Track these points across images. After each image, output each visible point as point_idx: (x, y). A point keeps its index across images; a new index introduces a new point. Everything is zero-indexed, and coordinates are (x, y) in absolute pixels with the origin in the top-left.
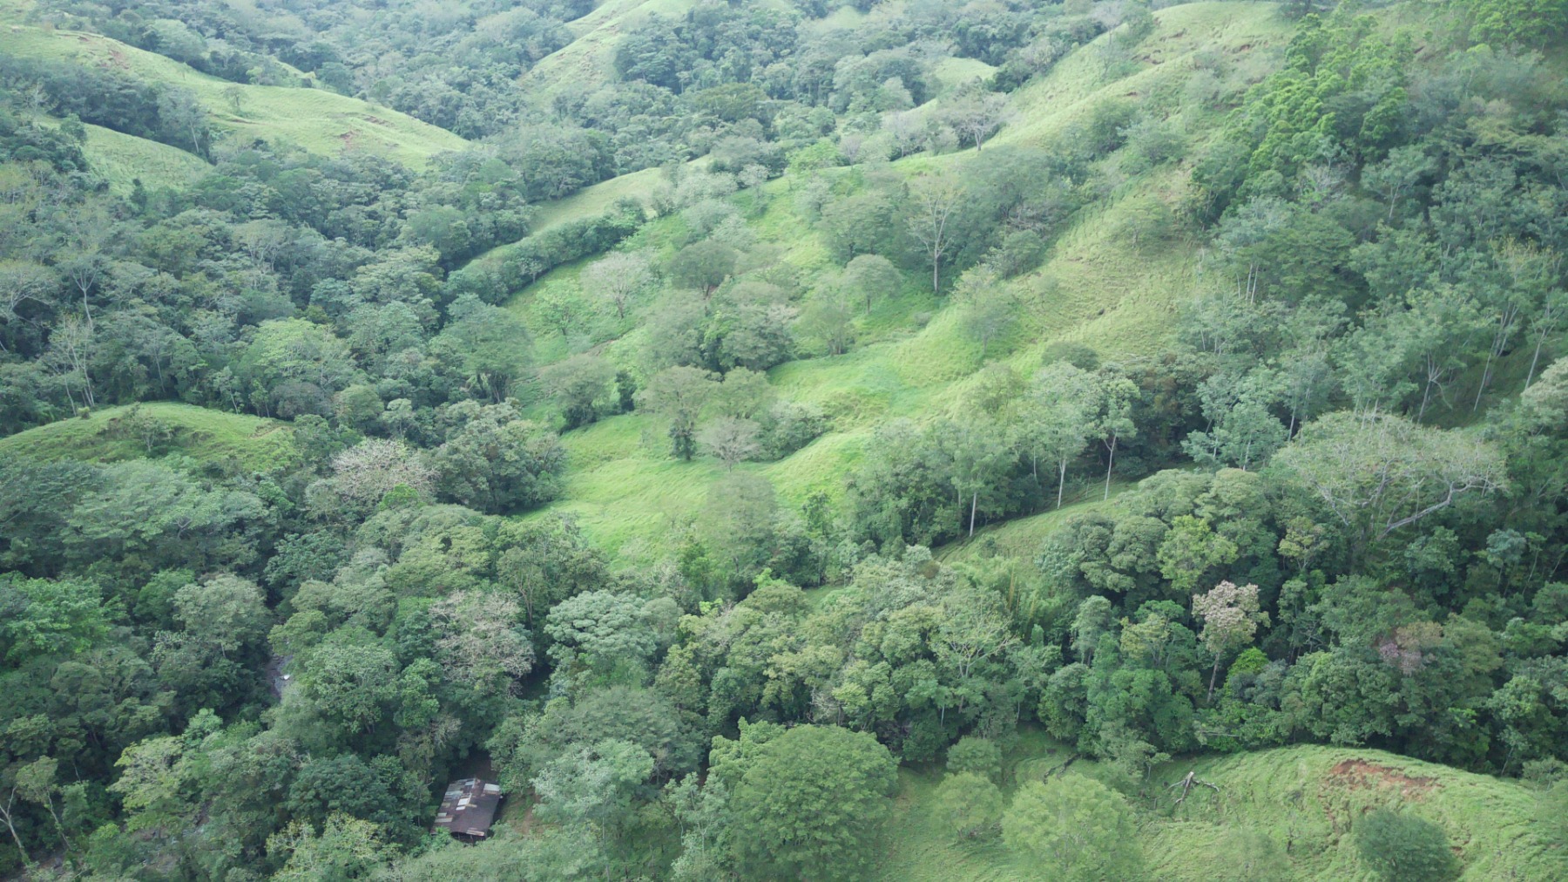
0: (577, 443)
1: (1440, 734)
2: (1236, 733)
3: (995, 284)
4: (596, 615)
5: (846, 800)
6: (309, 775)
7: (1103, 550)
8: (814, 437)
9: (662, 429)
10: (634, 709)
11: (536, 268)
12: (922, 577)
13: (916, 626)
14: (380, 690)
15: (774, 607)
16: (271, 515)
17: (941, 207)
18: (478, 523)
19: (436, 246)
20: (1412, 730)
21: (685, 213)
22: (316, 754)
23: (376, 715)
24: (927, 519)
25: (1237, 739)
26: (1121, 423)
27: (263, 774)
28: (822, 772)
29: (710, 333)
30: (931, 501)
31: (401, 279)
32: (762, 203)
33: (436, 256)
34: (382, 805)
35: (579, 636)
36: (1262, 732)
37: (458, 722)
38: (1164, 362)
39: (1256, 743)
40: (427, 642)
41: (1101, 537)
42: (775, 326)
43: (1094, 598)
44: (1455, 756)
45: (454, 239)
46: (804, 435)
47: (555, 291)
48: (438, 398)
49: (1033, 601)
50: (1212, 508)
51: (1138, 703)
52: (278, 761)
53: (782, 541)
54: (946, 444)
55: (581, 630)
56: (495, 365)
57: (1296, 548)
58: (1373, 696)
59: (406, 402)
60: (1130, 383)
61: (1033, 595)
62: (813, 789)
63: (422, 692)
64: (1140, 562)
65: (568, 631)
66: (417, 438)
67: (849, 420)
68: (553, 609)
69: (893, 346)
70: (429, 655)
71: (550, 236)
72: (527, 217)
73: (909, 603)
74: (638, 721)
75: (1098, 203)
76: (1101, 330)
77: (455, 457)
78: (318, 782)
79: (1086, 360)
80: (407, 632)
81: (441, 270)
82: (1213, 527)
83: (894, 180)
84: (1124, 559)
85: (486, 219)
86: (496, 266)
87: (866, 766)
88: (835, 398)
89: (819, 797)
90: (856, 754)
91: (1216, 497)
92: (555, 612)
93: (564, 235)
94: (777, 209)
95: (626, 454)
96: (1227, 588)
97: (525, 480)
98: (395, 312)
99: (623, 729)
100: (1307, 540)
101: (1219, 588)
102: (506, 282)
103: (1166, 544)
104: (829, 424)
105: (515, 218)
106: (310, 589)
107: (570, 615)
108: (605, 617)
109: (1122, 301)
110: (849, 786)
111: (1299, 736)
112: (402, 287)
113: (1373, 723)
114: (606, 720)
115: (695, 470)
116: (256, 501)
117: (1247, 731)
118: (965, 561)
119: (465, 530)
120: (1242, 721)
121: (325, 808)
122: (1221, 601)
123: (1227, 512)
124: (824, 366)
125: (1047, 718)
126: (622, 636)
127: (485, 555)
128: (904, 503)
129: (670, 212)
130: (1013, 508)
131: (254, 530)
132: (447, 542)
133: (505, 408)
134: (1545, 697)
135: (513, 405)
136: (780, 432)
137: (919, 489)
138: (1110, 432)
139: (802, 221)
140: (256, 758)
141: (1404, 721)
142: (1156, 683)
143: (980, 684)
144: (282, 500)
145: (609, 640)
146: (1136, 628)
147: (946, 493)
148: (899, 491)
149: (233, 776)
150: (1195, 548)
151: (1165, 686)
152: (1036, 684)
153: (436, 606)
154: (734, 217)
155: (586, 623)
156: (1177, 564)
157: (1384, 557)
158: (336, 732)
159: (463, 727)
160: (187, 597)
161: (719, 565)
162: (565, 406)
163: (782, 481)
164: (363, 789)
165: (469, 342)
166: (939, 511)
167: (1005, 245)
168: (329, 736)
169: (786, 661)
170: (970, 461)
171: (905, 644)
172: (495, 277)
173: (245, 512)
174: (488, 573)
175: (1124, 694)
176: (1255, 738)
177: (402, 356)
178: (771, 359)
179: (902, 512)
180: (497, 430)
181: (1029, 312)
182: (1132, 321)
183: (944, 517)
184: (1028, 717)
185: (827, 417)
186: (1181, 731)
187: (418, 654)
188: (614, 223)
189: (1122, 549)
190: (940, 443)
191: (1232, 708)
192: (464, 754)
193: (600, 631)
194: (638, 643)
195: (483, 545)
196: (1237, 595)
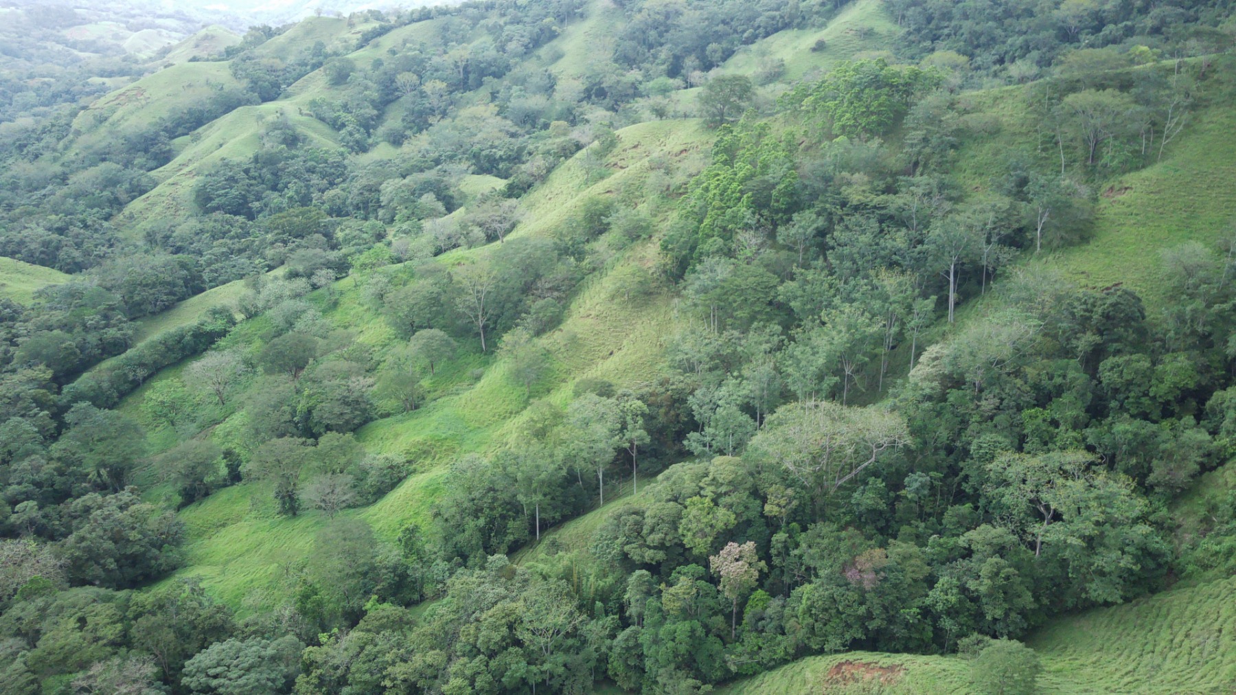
0: (193, 516)
1: (899, 631)
2: (757, 658)
3: (529, 340)
4: (227, 661)
7: (639, 533)
8: (400, 480)
9: (268, 493)
11: (141, 373)
12: (503, 580)
13: (504, 621)
15: (383, 627)
17: (480, 288)
18: (109, 599)
19: (48, 366)
20: (879, 631)
21: (269, 313)
24: (502, 531)
25: (758, 663)
26: (638, 434)
29: (301, 407)
30: (503, 517)
31: (18, 397)
32: (333, 298)
33: (49, 374)
35: (214, 683)
36: (775, 653)
38: (662, 384)
39: (772, 663)
41: (636, 523)
42: (356, 394)
43: (638, 572)
44: (911, 645)
45: (64, 358)
46: (393, 478)
47: (161, 390)
48: (62, 496)
49: (593, 582)
50: (712, 488)
51: (683, 649)
53: (384, 571)
54: (509, 469)
55: (216, 677)
56: (111, 459)
57: (776, 509)
58: (848, 611)
59: (32, 503)
60: (639, 403)
61: (592, 579)
64: (668, 538)
65: (203, 680)
66: (44, 533)
67: (428, 462)
68: (187, 663)
69: (456, 398)
71: (152, 346)
72: (130, 332)
73: (496, 603)
75: (597, 273)
76: (613, 366)
77: (84, 544)
79: (605, 390)
81: (55, 386)
82: (715, 502)
83: (440, 271)
84: (655, 538)
85: (92, 338)
86: (105, 377)
88: (414, 446)
91: (714, 479)
92: (189, 665)
93: (164, 343)
94: (346, 301)
95: (239, 518)
96: (732, 547)
97: (149, 555)
98: (15, 427)
100: (783, 502)
101: (727, 548)
102: (117, 389)
103: (684, 521)
104: (412, 467)
105: (119, 334)
107: (203, 665)
108: (235, 662)
109: (625, 342)
111: (802, 652)
112: (20, 404)
113: (852, 631)
115: (301, 523)
117: (765, 655)
118: (535, 561)
119: (99, 607)
120: (760, 648)
122: (729, 558)
123: (723, 489)
124: (401, 421)
125: (616, 675)
126: (253, 676)
127: (119, 626)
128: (482, 522)
129: (256, 314)
130: (567, 511)
132: (82, 621)
133: (125, 496)
134: (963, 589)
135: (132, 492)
136: (372, 480)
137: (492, 509)
138: (631, 442)
139: (369, 309)
141: (872, 625)
142: (693, 631)
143: (561, 658)
145: (241, 682)
146: (672, 590)
147: (514, 508)
148: (476, 513)
150: (705, 520)
151: (700, 632)
152: (604, 649)
153: (78, 679)
154: (311, 313)
155: (219, 670)
156: (694, 535)
157: (838, 506)
161: (331, 600)
162: (179, 485)
163: (378, 521)
165: (87, 443)
166: (511, 524)
167: (533, 311)
169: (400, 670)
170: (529, 480)
171: (497, 637)
172: (105, 385)
174: (124, 642)
175: (670, 644)
176: (771, 660)
177: (25, 464)
178: (356, 421)
179: (481, 530)
180: (119, 515)
181: (558, 359)
182: (634, 358)
183: (515, 528)
184: (601, 677)
185: (409, 462)
186: (717, 665)
188: (208, 328)
189: (652, 531)
190: (505, 469)
191: (751, 639)
193: (233, 675)
194: (268, 679)
195: (116, 618)
196: (741, 551)
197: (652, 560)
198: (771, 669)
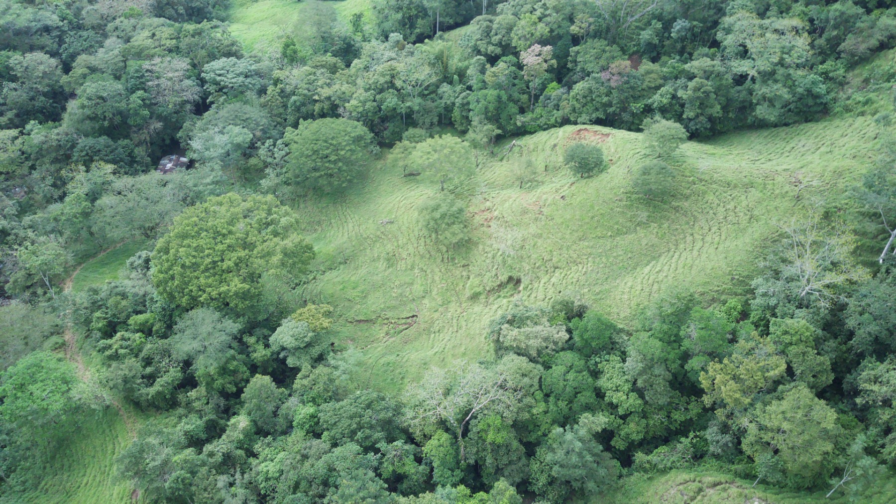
1: (626, 117)
2: (538, 122)
4: (228, 68)
5: (342, 150)
6: (83, 145)
7: (488, 34)
10: (245, 113)
12: (396, 49)
13: (389, 72)
14: (117, 105)
15: (323, 66)
16: (64, 24)
18: (173, 26)
20: (614, 114)
22: (86, 136)
23: (118, 119)
24: (412, 26)
25: (538, 125)
27: (60, 146)
28: (331, 137)
34: (121, 160)
35: (218, 78)
36: (549, 121)
37: (161, 124)
39: (546, 126)
40: (143, 83)
41: (488, 27)
43: (478, 57)
44: (632, 128)
49: (456, 63)
50: (542, 10)
51: (491, 107)
52: (67, 139)
53: (337, 39)
55: (220, 75)
57: (577, 29)
58: (597, 99)
61: (456, 61)
62: (325, 144)
63: (140, 106)
64: (504, 39)
65: (213, 75)
68: (206, 65)
70: (144, 89)
73: (388, 61)
74: (247, 119)
78: (87, 148)
80: (131, 78)
82: (540, 19)
84: (497, 38)
87: (353, 135)
89: (328, 148)
90: (349, 129)
91: (545, 4)
92: (207, 67)
96: (537, 48)
99: (239, 122)
100: (583, 25)
101: (533, 48)
103: (516, 28)
106: (82, 58)
107: (214, 68)
108: (232, 69)
110: (344, 144)
111: (565, 121)
113: (598, 113)
114: (231, 118)
116: (55, 17)
117: (542, 121)
119: (164, 29)
121: (92, 161)
122: (532, 54)
123: (548, 12)
125: (455, 121)
126: (241, 79)
127: (174, 41)
128: (399, 16)
130: (459, 20)
131: (55, 33)
132: (154, 34)
134: (674, 97)
137: (409, 9)
140: (56, 137)
141: (610, 110)
142: (499, 97)
143: (418, 100)
144: (71, 17)
145: (234, 80)
146: (494, 69)
147: (423, 12)
148: (398, 9)
149: (45, 146)
150: (528, 29)
151: (505, 98)
153: (146, 65)
155: (222, 72)
156: (520, 39)
158: (97, 126)
159: (165, 127)
160: (16, 62)
164: (111, 152)
166: (419, 21)
168: (93, 128)
169: (326, 92)
171: (382, 80)
173: (49, 23)
174: (175, 50)
176: (545, 124)
179: (399, 21)
183: (421, 25)
184: (448, 122)
186: (511, 122)
187: (138, 89)
189: (496, 34)
191: (538, 110)
192: (168, 142)
193: (229, 76)
194: (250, 83)
195: (173, 37)
196: (541, 51)
197: (492, 52)
198: (545, 130)
